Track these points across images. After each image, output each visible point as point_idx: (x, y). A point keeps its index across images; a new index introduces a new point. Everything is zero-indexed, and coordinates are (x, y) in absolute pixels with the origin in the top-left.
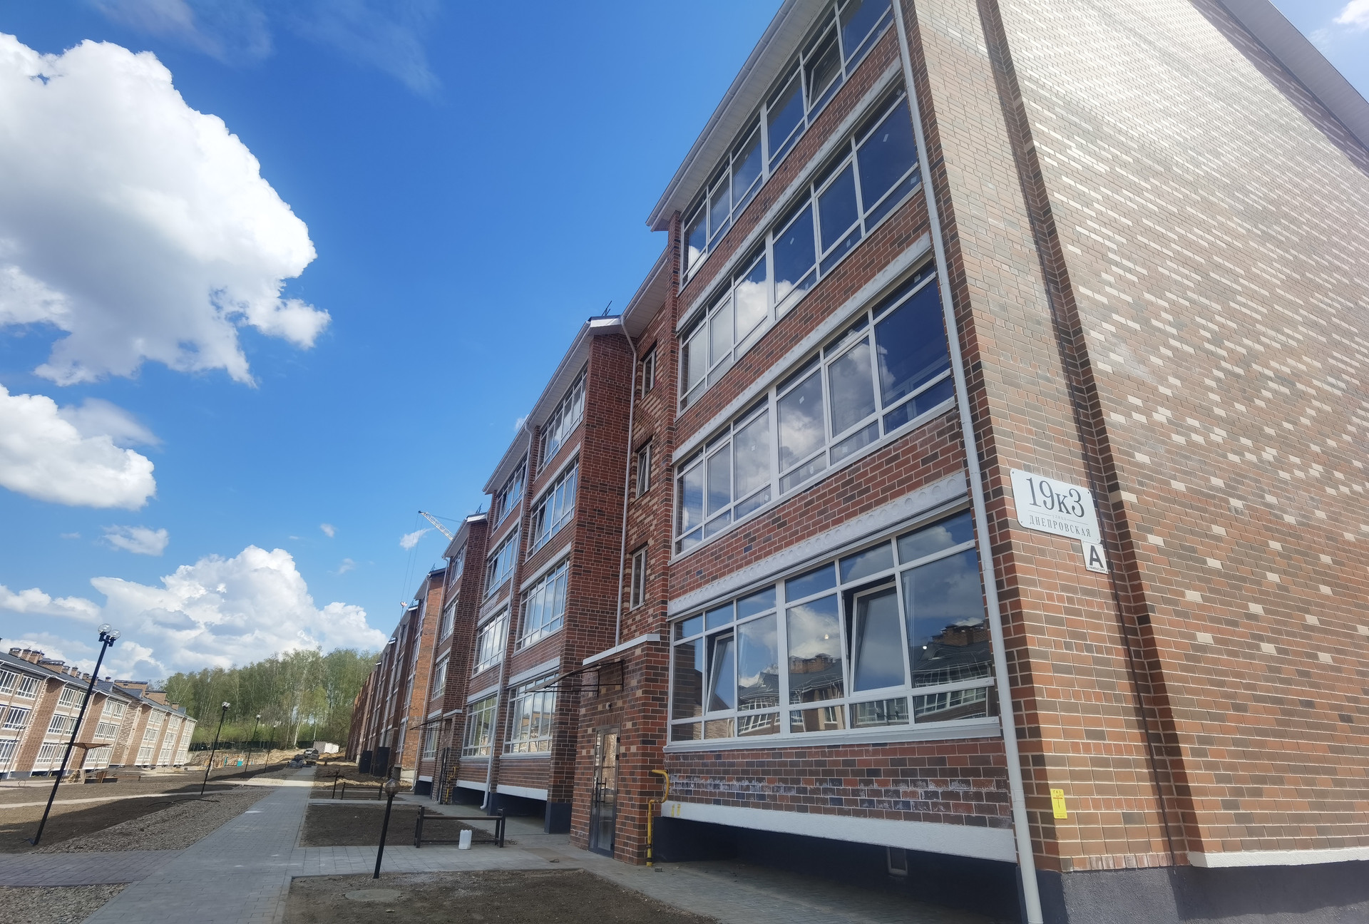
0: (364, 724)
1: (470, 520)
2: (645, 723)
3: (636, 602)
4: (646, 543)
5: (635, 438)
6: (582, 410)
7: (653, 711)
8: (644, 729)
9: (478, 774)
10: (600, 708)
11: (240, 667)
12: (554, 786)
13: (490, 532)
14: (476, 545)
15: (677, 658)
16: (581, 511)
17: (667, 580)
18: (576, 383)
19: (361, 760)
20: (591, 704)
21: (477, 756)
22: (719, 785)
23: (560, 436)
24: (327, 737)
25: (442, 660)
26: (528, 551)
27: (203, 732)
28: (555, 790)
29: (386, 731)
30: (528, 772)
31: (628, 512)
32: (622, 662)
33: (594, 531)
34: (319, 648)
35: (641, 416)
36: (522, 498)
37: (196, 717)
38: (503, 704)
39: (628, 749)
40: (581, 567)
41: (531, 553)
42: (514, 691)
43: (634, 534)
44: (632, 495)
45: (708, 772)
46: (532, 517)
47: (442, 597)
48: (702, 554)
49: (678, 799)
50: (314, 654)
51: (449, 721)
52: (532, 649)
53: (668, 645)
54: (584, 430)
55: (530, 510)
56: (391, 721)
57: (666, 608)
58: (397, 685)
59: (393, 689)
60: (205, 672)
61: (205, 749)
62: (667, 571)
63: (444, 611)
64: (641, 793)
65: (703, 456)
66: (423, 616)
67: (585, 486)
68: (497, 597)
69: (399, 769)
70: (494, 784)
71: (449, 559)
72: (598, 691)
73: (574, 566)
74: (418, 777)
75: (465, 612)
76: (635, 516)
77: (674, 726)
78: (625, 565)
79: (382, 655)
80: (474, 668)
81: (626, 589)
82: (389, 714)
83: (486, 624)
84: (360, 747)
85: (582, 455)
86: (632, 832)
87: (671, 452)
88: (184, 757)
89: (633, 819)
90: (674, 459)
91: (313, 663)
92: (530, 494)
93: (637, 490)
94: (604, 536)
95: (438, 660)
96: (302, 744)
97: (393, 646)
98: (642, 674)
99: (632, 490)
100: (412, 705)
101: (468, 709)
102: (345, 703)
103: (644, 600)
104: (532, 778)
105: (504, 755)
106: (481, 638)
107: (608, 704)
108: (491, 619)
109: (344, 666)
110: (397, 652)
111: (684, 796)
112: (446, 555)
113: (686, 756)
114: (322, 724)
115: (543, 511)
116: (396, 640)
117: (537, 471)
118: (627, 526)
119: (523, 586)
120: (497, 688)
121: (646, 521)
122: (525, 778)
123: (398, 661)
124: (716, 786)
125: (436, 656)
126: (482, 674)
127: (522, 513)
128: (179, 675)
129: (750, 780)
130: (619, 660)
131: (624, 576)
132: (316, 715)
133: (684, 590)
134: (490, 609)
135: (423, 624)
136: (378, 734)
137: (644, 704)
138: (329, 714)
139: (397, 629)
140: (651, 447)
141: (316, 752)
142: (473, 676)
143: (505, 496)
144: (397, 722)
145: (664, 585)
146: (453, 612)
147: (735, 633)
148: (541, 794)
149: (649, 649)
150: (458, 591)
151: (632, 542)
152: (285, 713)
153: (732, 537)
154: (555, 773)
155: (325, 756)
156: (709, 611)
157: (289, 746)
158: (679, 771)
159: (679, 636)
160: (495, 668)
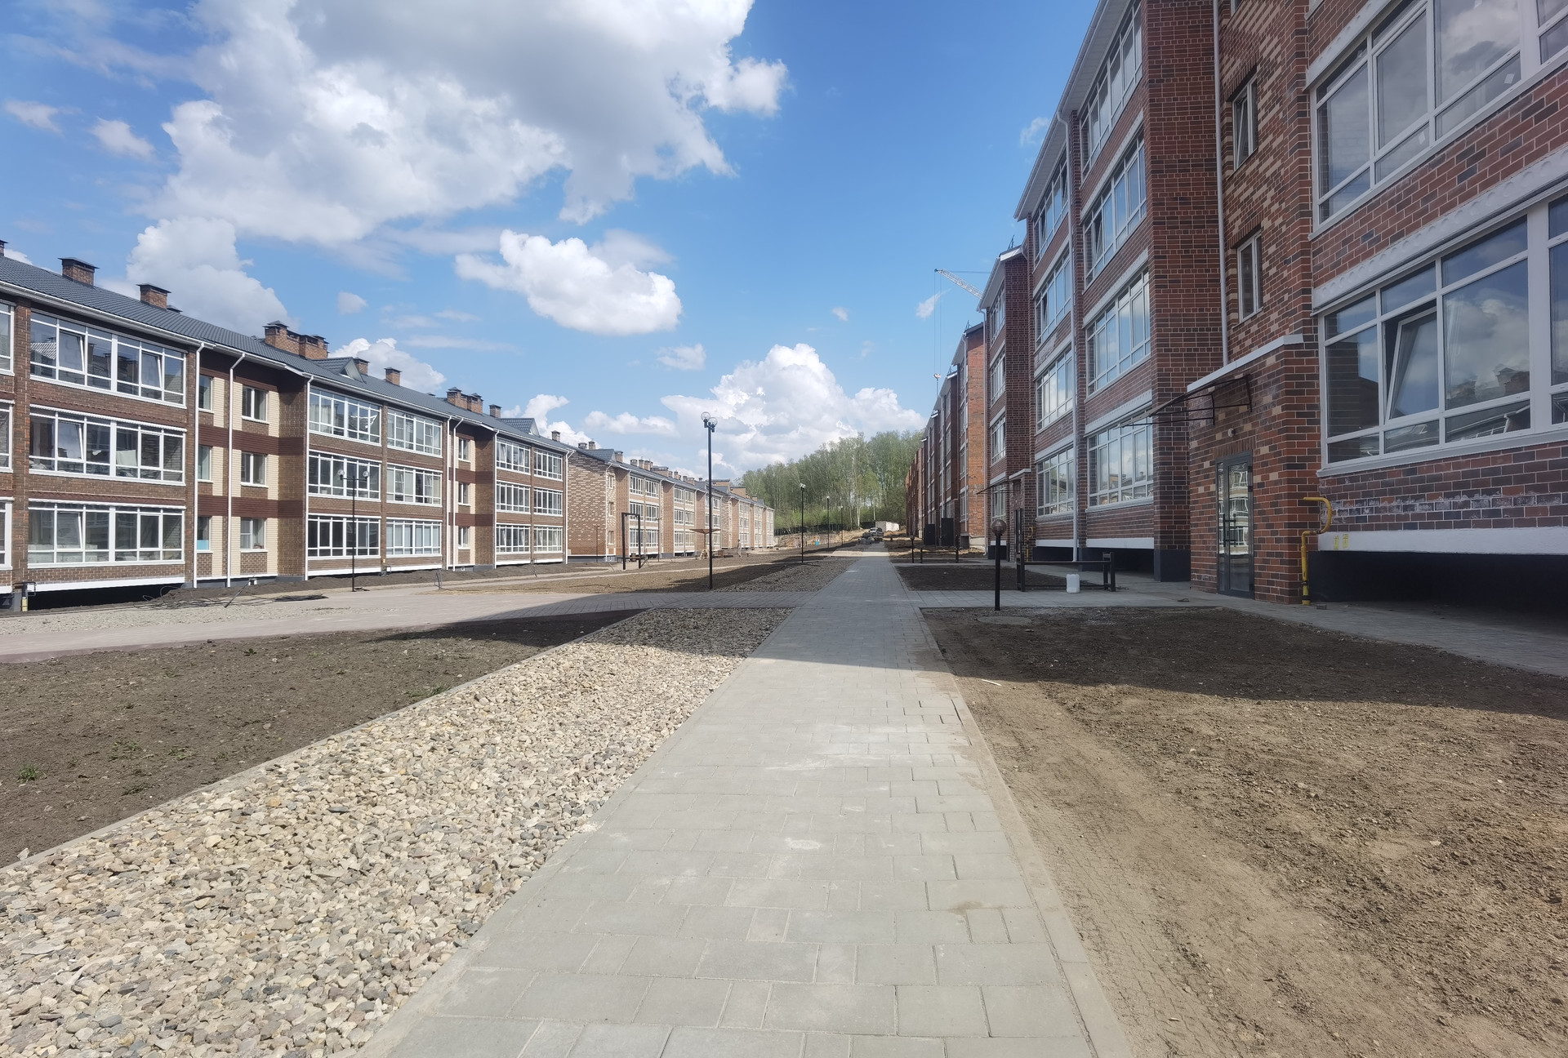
0: (920, 501)
1: (1003, 258)
2: (1288, 445)
3: (1248, 308)
4: (1258, 227)
5: (1224, 81)
6: (1140, 61)
7: (1299, 430)
8: (1288, 452)
9: (1062, 530)
10: (1219, 436)
11: (796, 461)
12: (1161, 532)
13: (1031, 269)
14: (1014, 287)
15: (1330, 362)
16: (1156, 203)
17: (1308, 261)
18: (1123, 29)
19: (924, 534)
20: (1205, 435)
21: (1055, 513)
22: (1414, 506)
23: (1108, 113)
24: (886, 516)
25: (997, 422)
26: (1086, 277)
27: (781, 520)
28: (1164, 536)
29: (946, 504)
30: (1126, 522)
31: (1224, 191)
32: (1247, 377)
33: (1178, 228)
34: (861, 434)
35: (1233, 42)
36: (1069, 210)
37: (772, 506)
38: (1081, 455)
39: (1265, 478)
40: (1166, 277)
41: (1090, 278)
42: (1093, 440)
43: (1237, 218)
44: (1227, 166)
45: (1392, 492)
46: (1084, 232)
47: (984, 357)
48: (1370, 208)
49: (1343, 529)
50: (859, 441)
51: (1017, 482)
52: (1111, 389)
53: (1316, 346)
54: (1146, 91)
55: (1080, 225)
56: (949, 493)
57: (1309, 299)
58: (949, 457)
59: (945, 462)
60: (769, 468)
61: (787, 533)
62: (1307, 249)
63: (990, 370)
64: (1290, 525)
65: (1369, 56)
66: (966, 380)
67: (1157, 170)
68: (1054, 339)
69: (967, 538)
70: (1082, 538)
71: (985, 311)
72: (1214, 418)
73: (1156, 277)
74: (989, 543)
75: (1015, 366)
76: (1236, 194)
77: (1331, 445)
78: (1226, 265)
79: (926, 430)
80: (1037, 423)
81: (1232, 296)
82: (945, 487)
83: (1045, 373)
84: (920, 523)
85: (1147, 127)
86: (1280, 569)
87: (1303, 69)
88: (773, 541)
89: (1279, 555)
90: (1309, 80)
91: (858, 451)
92: (1078, 204)
93: (1236, 158)
94: (1193, 232)
95: (992, 423)
96: (865, 525)
97: (937, 420)
98: (1279, 387)
99: (1227, 159)
100: (970, 473)
101: (1037, 467)
102: (896, 484)
103: (1261, 304)
104: (1131, 528)
105: (1090, 508)
106: (1040, 390)
107: (1230, 431)
108: (1051, 367)
109: (888, 449)
110: (942, 424)
111: (1356, 524)
112: (981, 307)
113: (1353, 477)
114: (879, 505)
115: (1098, 221)
116: (939, 412)
117: (1082, 171)
118: (1224, 211)
119: (1087, 320)
120: (1072, 438)
121: (1255, 197)
122: (1120, 528)
123: (946, 433)
124: (1412, 507)
125: (989, 420)
126: (1050, 427)
127: (1070, 231)
128: (750, 473)
129: (1470, 494)
130: (1241, 376)
131: (1227, 279)
132: (871, 498)
133: (1339, 269)
134: (1047, 355)
135: (967, 388)
136: (937, 507)
137: (1284, 423)
138: (883, 496)
139: (939, 400)
140: (1255, 85)
141: (880, 530)
142: (1038, 432)
143: (1043, 217)
144: (955, 492)
145: (1304, 269)
146: (1000, 367)
147: (1439, 308)
148: (1147, 543)
149: (1286, 355)
150: (1004, 343)
151: (1235, 231)
152: (845, 498)
153: (1432, 166)
154: (1161, 518)
155: (888, 533)
156: (1385, 288)
157: (855, 528)
158: (1345, 496)
159: (1332, 331)
160: (1065, 419)
